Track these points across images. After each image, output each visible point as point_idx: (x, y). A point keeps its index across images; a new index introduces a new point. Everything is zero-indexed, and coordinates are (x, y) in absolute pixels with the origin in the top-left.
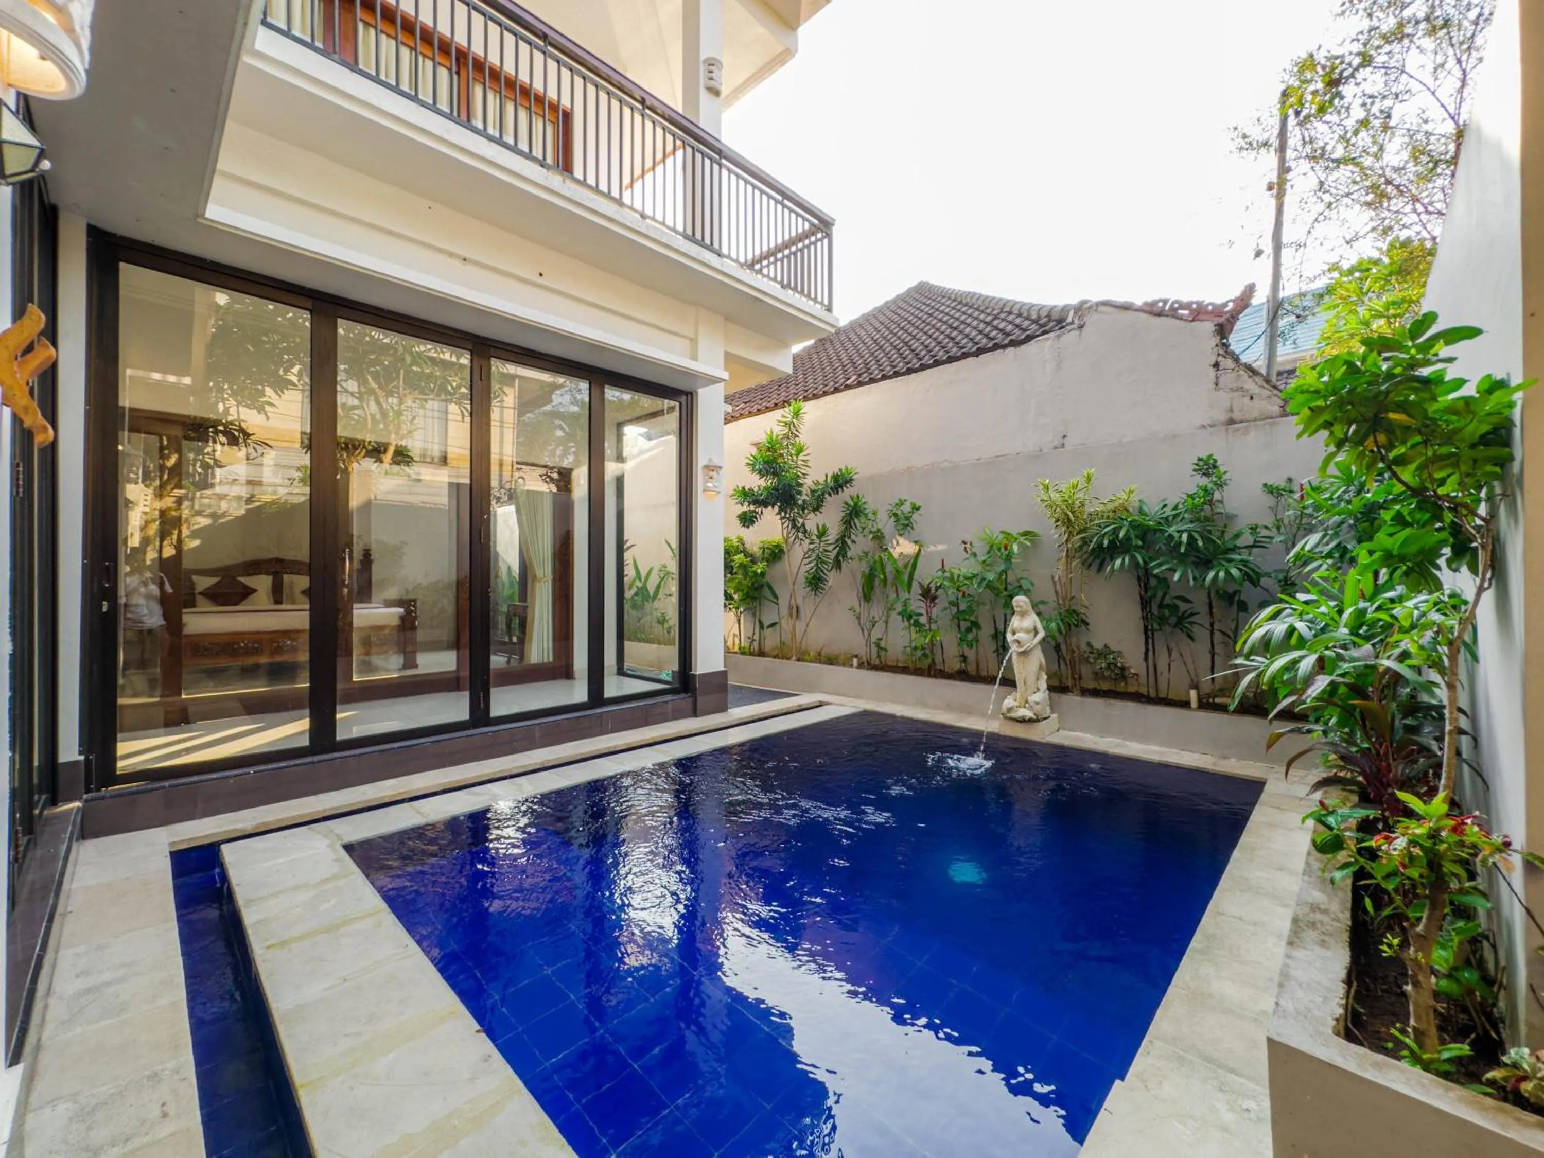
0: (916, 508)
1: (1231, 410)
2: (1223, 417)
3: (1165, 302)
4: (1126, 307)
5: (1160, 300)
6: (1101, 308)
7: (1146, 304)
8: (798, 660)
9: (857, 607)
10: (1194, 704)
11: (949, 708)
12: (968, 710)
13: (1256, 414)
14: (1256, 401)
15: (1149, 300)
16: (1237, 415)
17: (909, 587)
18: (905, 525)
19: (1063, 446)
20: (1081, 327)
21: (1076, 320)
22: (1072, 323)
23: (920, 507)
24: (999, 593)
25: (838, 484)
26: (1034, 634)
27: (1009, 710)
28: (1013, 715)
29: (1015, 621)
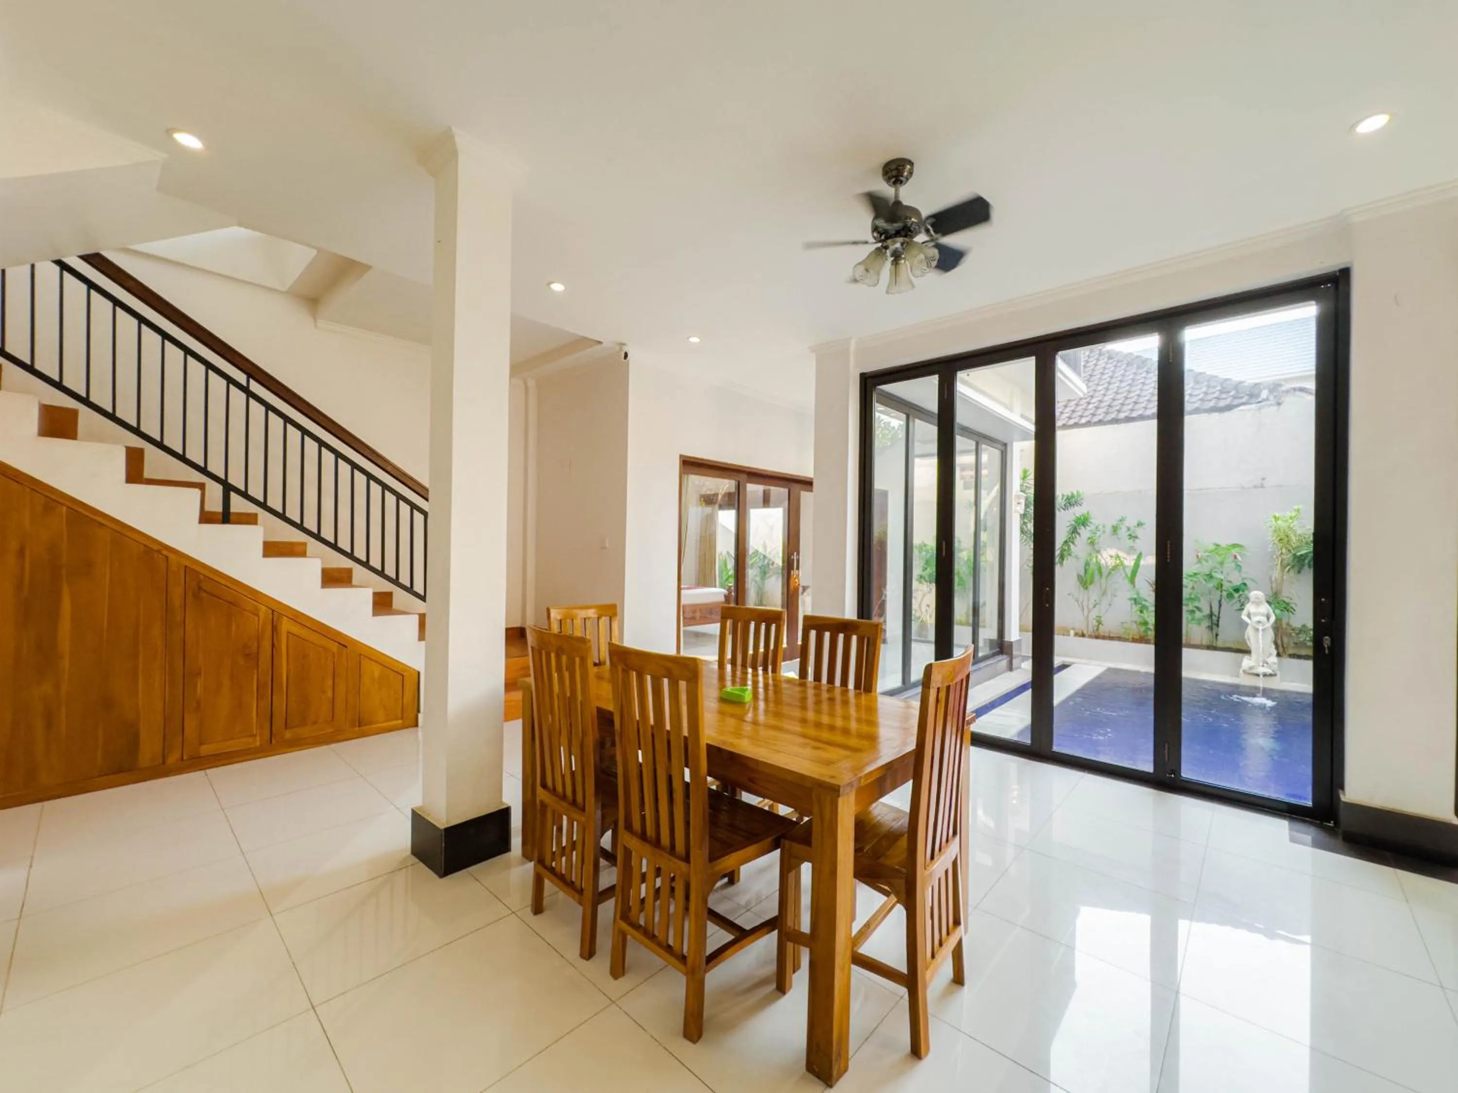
0: (1140, 524)
6: (1298, 392)
17: (1132, 581)
18: (1130, 535)
19: (1262, 486)
20: (1279, 404)
21: (1271, 398)
22: (1267, 399)
23: (1144, 524)
24: (1220, 586)
25: (1069, 503)
26: (1268, 618)
27: (1251, 668)
28: (1254, 671)
29: (1250, 607)
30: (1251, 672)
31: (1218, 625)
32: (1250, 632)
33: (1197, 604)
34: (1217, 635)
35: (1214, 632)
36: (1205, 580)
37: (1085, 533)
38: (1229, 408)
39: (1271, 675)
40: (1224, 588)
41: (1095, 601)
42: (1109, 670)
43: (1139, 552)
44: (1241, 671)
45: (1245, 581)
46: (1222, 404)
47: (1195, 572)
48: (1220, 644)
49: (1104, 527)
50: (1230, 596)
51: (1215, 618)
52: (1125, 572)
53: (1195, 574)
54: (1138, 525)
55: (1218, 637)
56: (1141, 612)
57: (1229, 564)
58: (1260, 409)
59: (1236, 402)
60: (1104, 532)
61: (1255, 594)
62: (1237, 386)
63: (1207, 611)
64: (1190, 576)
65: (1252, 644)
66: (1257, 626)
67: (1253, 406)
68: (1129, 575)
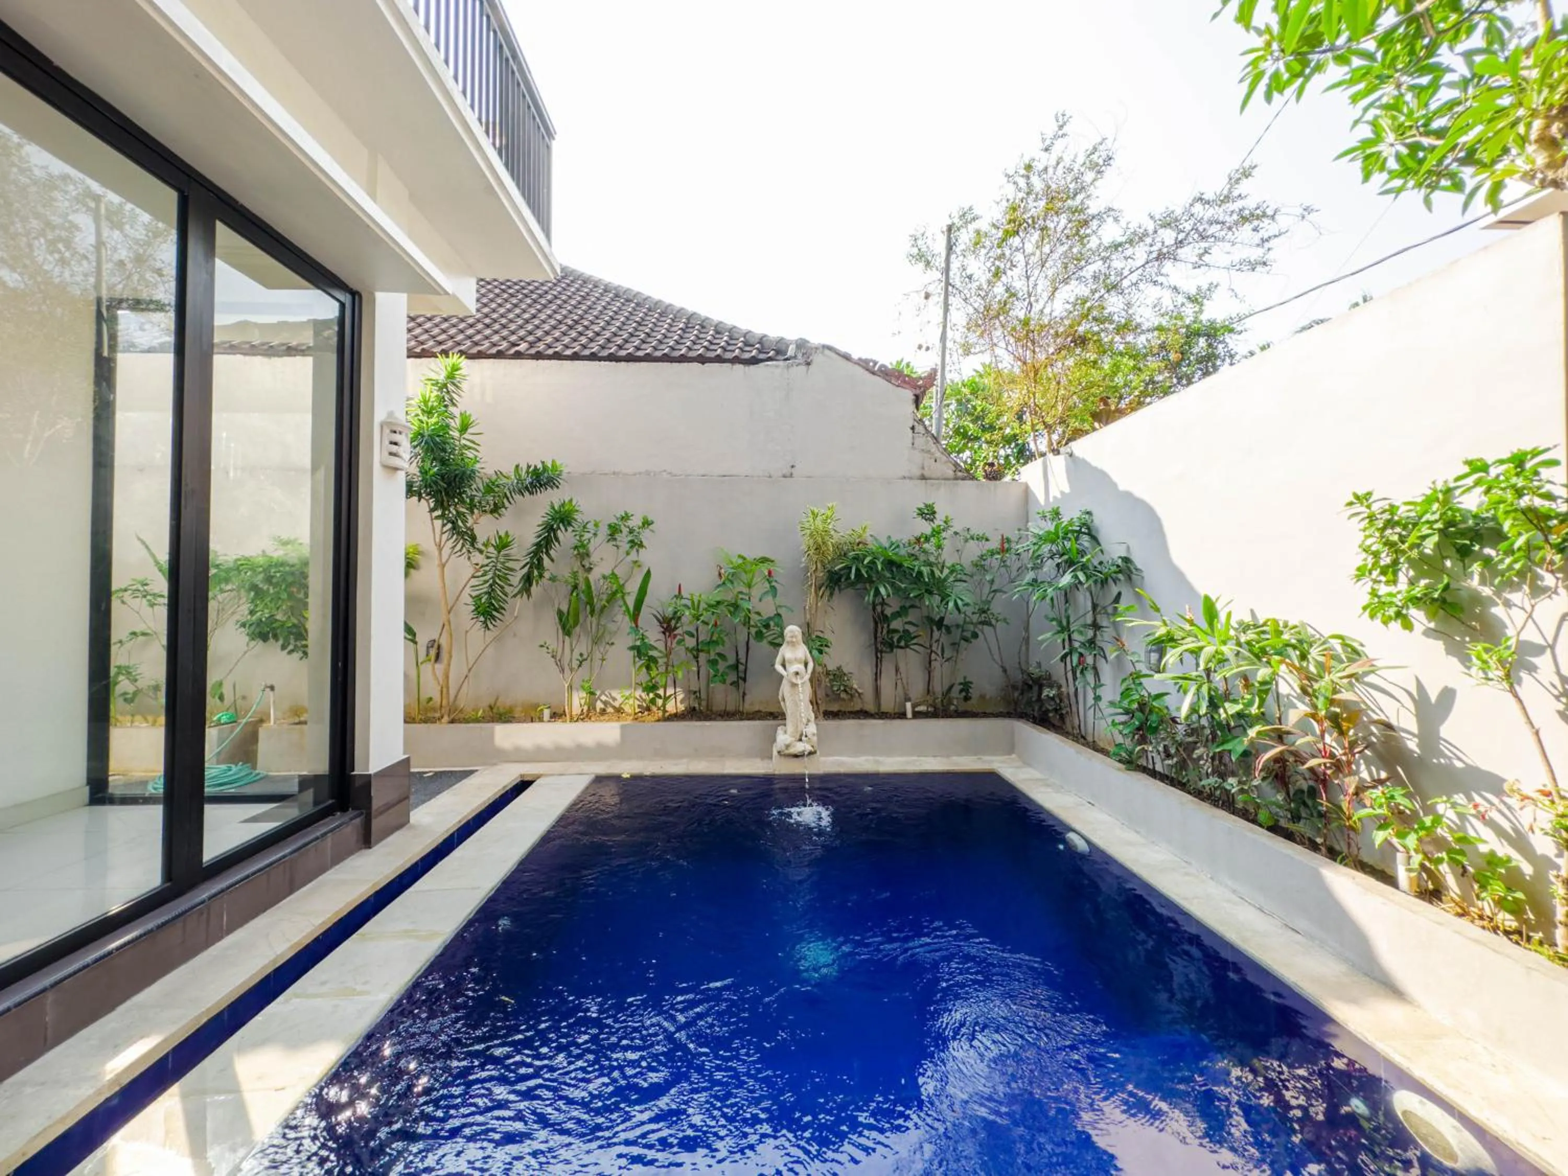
0: (647, 523)
1: (923, 468)
2: (917, 472)
3: (875, 363)
4: (847, 357)
5: (872, 360)
6: (827, 352)
7: (860, 359)
8: (452, 721)
9: (553, 644)
10: (909, 715)
11: (697, 754)
12: (722, 753)
13: (939, 475)
14: (938, 464)
15: (864, 357)
16: (927, 474)
17: (635, 617)
18: (632, 541)
19: (791, 475)
20: (808, 364)
21: (800, 356)
22: (795, 357)
23: (652, 523)
24: (747, 622)
25: (538, 481)
26: (806, 665)
27: (788, 746)
28: (792, 750)
29: (785, 652)
30: (787, 752)
31: (744, 680)
32: (785, 689)
33: (719, 649)
34: (744, 694)
35: (741, 691)
36: (730, 612)
37: (566, 536)
38: (754, 361)
39: (811, 753)
40: (752, 623)
41: (581, 655)
42: (599, 780)
43: (645, 571)
44: (775, 753)
45: (781, 611)
46: (747, 356)
47: (718, 599)
48: (748, 707)
49: (596, 525)
50: (759, 635)
51: (741, 668)
52: (625, 603)
53: (718, 603)
54: (643, 524)
55: (747, 697)
56: (648, 668)
57: (760, 587)
58: (788, 367)
59: (762, 356)
60: (595, 534)
61: (793, 630)
62: (762, 340)
63: (731, 660)
64: (711, 606)
65: (788, 707)
66: (794, 680)
67: (781, 363)
68: (631, 609)
